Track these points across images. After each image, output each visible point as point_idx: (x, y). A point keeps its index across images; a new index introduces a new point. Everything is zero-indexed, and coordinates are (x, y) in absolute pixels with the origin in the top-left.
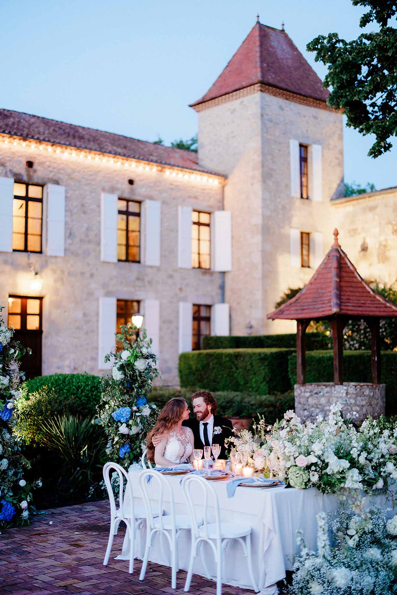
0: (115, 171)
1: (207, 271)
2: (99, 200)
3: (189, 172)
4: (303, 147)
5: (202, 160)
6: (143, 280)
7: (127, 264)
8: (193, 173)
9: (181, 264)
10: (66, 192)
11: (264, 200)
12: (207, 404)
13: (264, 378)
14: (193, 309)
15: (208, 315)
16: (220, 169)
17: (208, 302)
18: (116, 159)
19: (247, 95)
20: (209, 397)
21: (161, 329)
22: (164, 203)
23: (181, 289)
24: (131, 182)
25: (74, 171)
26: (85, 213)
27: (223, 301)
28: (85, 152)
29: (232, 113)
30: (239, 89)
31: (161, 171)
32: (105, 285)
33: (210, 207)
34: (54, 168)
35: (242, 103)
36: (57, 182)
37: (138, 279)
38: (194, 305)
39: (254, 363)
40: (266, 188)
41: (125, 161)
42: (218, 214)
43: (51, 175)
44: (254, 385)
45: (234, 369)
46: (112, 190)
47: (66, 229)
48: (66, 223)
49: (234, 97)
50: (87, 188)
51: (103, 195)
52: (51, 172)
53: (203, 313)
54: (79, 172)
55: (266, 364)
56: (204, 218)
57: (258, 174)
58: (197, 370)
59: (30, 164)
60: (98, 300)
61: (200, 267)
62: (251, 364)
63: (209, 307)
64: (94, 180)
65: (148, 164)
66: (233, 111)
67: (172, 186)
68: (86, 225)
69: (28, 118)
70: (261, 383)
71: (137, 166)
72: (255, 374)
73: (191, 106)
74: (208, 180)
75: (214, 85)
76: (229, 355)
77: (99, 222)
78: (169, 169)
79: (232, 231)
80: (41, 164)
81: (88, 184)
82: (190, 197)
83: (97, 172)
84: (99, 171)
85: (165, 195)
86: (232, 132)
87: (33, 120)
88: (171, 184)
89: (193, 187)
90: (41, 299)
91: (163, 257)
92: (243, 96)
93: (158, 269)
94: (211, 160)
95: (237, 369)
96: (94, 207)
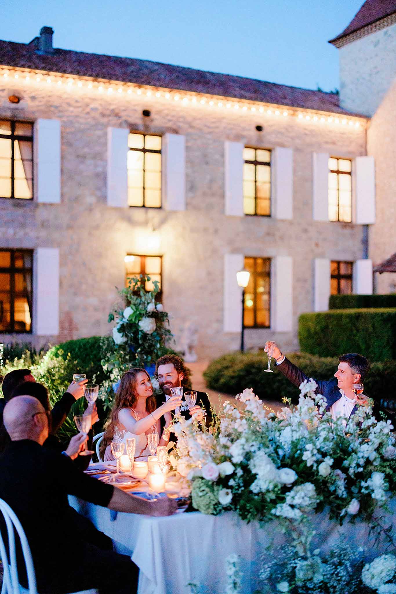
0: (241, 117)
2: (223, 149)
3: (325, 115)
5: (343, 101)
6: (273, 235)
7: (255, 218)
8: (329, 116)
9: (318, 217)
10: (187, 141)
13: (388, 342)
14: (331, 267)
15: (349, 272)
16: (361, 110)
17: (349, 258)
18: (241, 104)
19: (391, 24)
21: (294, 288)
22: (297, 150)
23: (317, 245)
24: (259, 128)
25: (195, 119)
26: (207, 163)
27: (366, 256)
28: (207, 97)
29: (375, 46)
30: (383, 18)
31: (293, 115)
32: (231, 242)
33: (350, 153)
34: (173, 116)
35: (386, 33)
36: (175, 131)
37: (268, 234)
38: (333, 262)
39: (376, 324)
41: (251, 106)
42: (360, 161)
43: (170, 125)
44: (376, 350)
45: (355, 332)
46: (238, 138)
47: (187, 181)
48: (187, 176)
49: (377, 28)
50: (209, 136)
51: (228, 145)
52: (170, 121)
54: (200, 119)
55: (389, 325)
58: (316, 333)
59: (146, 113)
60: (222, 258)
62: (373, 326)
64: (217, 127)
65: (278, 108)
66: (377, 44)
67: (307, 132)
68: (208, 177)
69: (150, 66)
70: (384, 347)
71: (266, 111)
72: (377, 337)
73: (330, 42)
74: (348, 123)
75: (356, 16)
76: (350, 316)
77: (223, 174)
78: (302, 112)
79: (375, 178)
80: (159, 112)
81: (210, 133)
82: (327, 143)
83: (220, 120)
84: (223, 118)
85: (297, 141)
86: (376, 67)
87: (156, 67)
88: (305, 129)
89: (330, 131)
90: (161, 257)
91: (296, 209)
92: (387, 26)
93: (291, 223)
94: (353, 101)
95: (358, 331)
96: (217, 157)
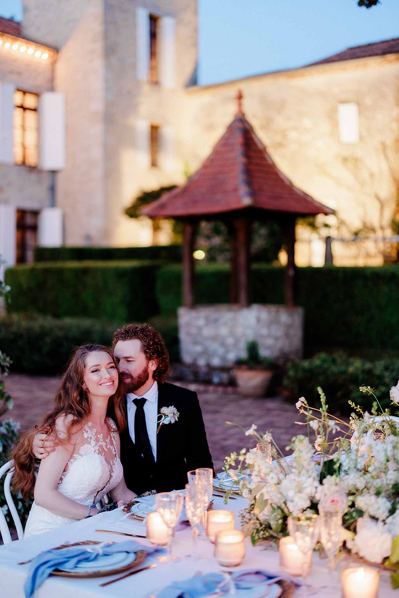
1: (33, 169)
4: (153, 20)
11: (106, 80)
12: (149, 359)
20: (155, 343)
40: (108, 67)
53: (29, 220)
56: (30, 101)
57: (99, 46)
61: (24, 163)
63: (36, 213)
